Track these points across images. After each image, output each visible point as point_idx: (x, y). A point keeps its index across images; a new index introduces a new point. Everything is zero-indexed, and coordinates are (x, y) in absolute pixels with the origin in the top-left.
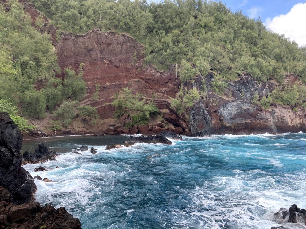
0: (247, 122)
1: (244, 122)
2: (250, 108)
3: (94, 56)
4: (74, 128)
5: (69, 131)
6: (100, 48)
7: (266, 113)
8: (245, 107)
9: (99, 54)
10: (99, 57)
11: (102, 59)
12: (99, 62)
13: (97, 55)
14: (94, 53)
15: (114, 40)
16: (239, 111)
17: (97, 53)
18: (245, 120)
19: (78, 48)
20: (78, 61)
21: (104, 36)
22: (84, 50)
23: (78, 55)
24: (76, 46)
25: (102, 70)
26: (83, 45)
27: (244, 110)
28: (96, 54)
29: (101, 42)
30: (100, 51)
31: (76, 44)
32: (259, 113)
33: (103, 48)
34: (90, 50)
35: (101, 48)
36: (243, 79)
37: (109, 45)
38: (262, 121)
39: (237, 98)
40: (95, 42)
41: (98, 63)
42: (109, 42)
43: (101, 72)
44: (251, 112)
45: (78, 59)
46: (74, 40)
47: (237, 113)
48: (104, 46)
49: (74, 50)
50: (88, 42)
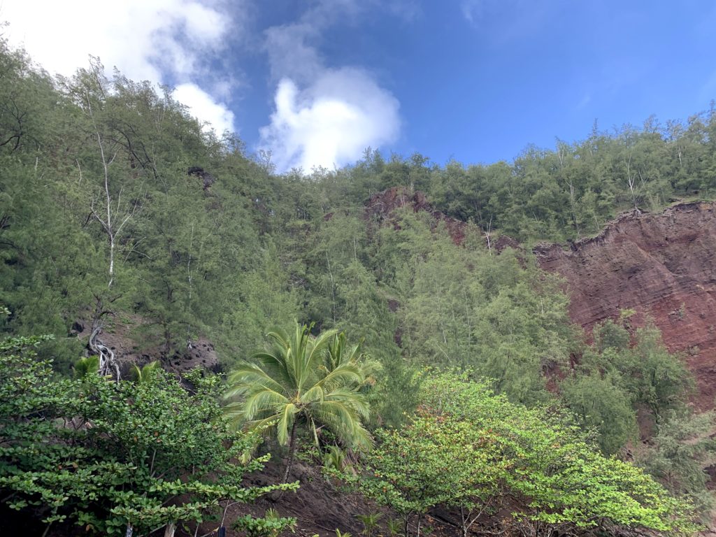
3: (654, 284)
6: (661, 257)
9: (668, 275)
10: (669, 281)
11: (685, 284)
12: (678, 295)
13: (662, 276)
14: (648, 275)
15: (701, 223)
17: (658, 271)
19: (592, 274)
20: (604, 309)
21: (663, 220)
22: (610, 275)
23: (597, 292)
24: (582, 271)
25: (702, 317)
26: (602, 263)
28: (658, 274)
29: (662, 240)
30: (665, 263)
31: (581, 265)
33: (672, 254)
34: (634, 271)
35: (666, 255)
37: (691, 239)
40: (639, 245)
41: (677, 298)
42: (687, 231)
43: (700, 321)
45: (602, 302)
46: (571, 257)
48: (676, 246)
49: (581, 283)
50: (616, 250)
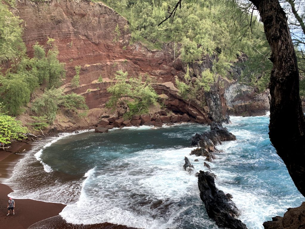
0: (246, 104)
1: (243, 104)
2: (248, 89)
3: (65, 30)
4: (59, 124)
5: (55, 128)
6: (71, 19)
7: (263, 95)
8: (244, 89)
9: (71, 28)
10: (71, 30)
11: (76, 34)
12: (72, 37)
13: (69, 28)
14: (64, 25)
15: (88, 10)
16: (239, 93)
17: (68, 25)
18: (244, 102)
19: (42, 18)
20: (43, 35)
21: (75, 4)
22: (49, 21)
23: (42, 27)
24: (37, 15)
25: (78, 48)
26: (47, 14)
27: (243, 92)
28: (67, 27)
29: (73, 12)
30: (71, 23)
31: (37, 12)
32: (257, 95)
33: (75, 20)
34: (59, 22)
35: (73, 19)
36: (241, 60)
37: (83, 16)
38: (260, 103)
39: (236, 80)
40: (64, 11)
41: (72, 39)
42: (82, 12)
43: (76, 50)
44: (249, 94)
45: (43, 32)
46: (34, 6)
47: (237, 96)
48: (77, 17)
49: (36, 20)
50: (54, 10)
